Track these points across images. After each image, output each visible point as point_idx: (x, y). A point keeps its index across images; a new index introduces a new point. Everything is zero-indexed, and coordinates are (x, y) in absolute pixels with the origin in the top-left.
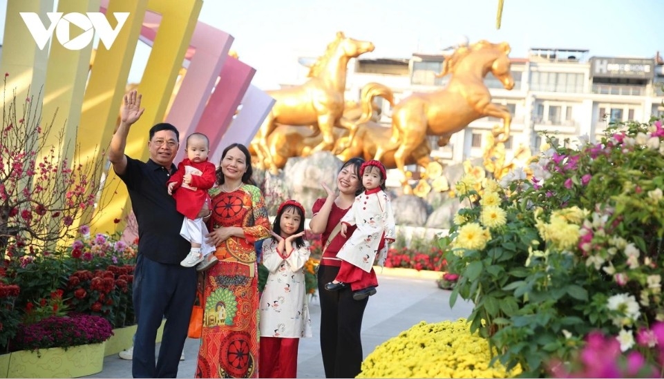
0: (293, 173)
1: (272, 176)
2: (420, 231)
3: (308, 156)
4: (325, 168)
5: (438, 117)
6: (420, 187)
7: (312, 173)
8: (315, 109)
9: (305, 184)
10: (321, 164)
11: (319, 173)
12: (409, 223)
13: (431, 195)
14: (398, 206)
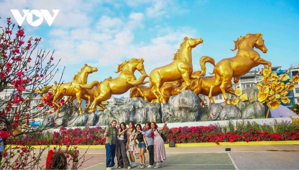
0: (173, 102)
1: (164, 104)
2: (240, 121)
3: (180, 93)
4: (189, 97)
5: (238, 67)
6: (234, 100)
7: (183, 100)
8: (179, 71)
9: (180, 106)
10: (186, 95)
11: (186, 100)
12: (234, 118)
13: (240, 104)
14: (226, 110)
